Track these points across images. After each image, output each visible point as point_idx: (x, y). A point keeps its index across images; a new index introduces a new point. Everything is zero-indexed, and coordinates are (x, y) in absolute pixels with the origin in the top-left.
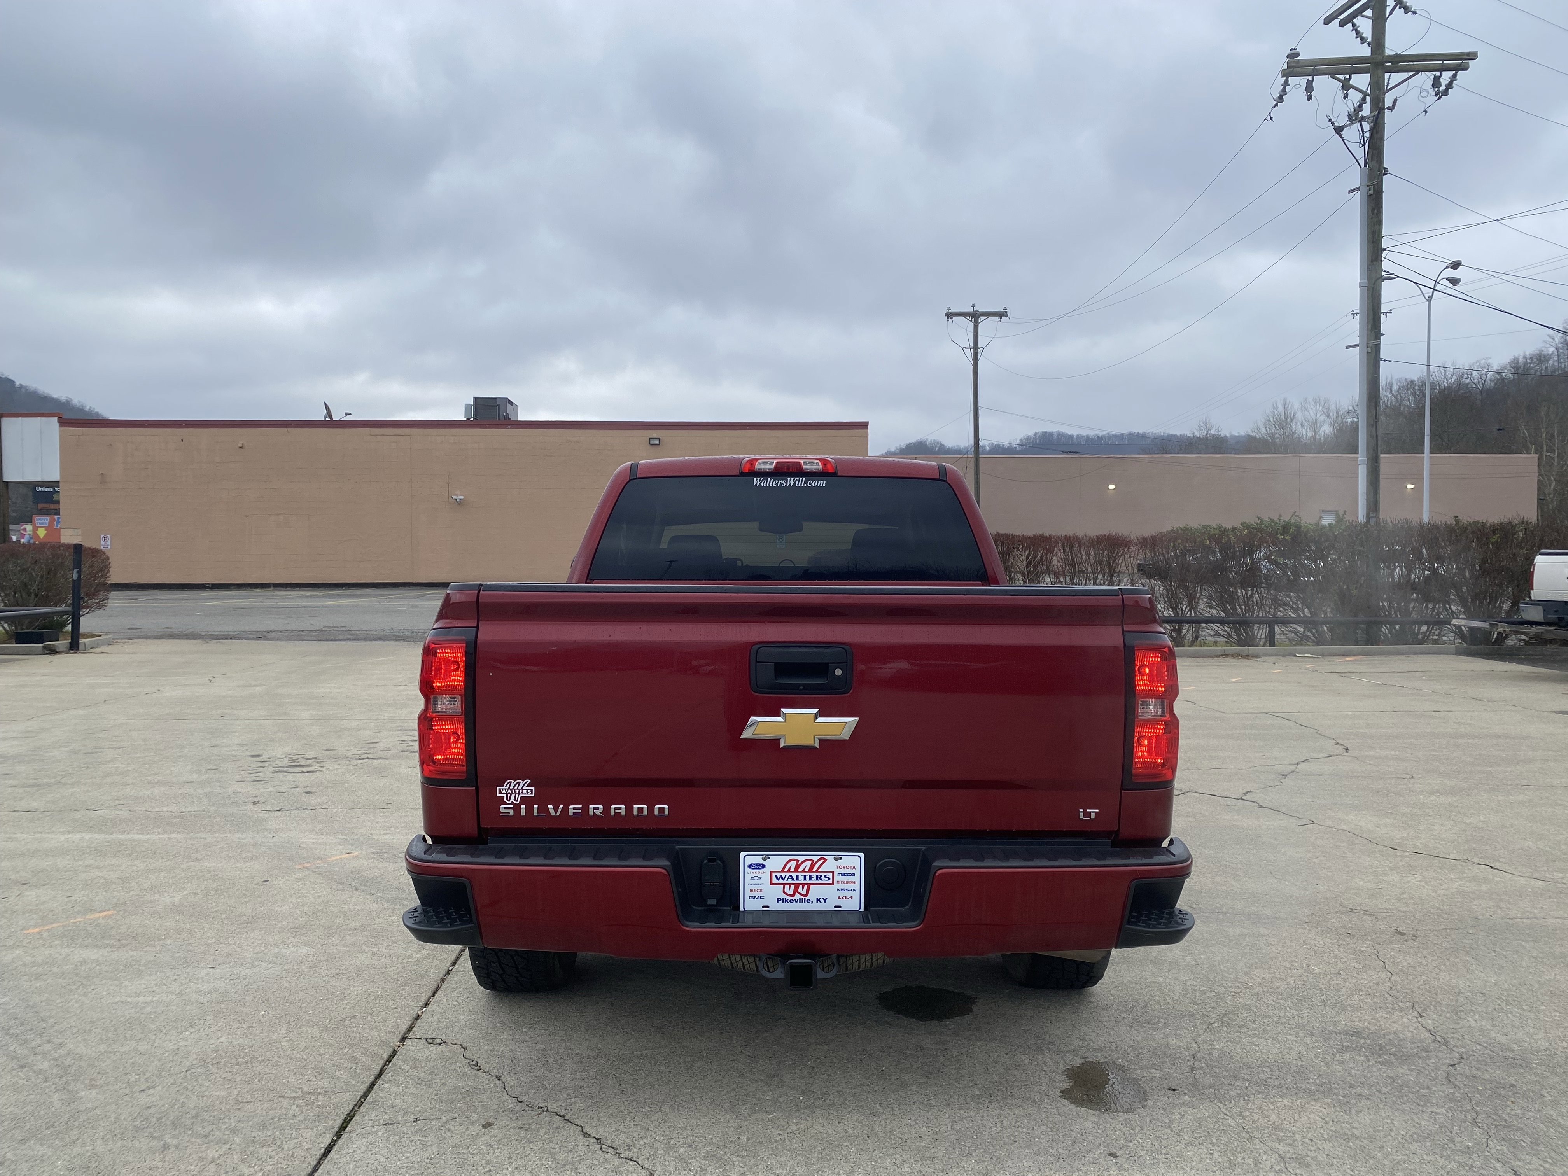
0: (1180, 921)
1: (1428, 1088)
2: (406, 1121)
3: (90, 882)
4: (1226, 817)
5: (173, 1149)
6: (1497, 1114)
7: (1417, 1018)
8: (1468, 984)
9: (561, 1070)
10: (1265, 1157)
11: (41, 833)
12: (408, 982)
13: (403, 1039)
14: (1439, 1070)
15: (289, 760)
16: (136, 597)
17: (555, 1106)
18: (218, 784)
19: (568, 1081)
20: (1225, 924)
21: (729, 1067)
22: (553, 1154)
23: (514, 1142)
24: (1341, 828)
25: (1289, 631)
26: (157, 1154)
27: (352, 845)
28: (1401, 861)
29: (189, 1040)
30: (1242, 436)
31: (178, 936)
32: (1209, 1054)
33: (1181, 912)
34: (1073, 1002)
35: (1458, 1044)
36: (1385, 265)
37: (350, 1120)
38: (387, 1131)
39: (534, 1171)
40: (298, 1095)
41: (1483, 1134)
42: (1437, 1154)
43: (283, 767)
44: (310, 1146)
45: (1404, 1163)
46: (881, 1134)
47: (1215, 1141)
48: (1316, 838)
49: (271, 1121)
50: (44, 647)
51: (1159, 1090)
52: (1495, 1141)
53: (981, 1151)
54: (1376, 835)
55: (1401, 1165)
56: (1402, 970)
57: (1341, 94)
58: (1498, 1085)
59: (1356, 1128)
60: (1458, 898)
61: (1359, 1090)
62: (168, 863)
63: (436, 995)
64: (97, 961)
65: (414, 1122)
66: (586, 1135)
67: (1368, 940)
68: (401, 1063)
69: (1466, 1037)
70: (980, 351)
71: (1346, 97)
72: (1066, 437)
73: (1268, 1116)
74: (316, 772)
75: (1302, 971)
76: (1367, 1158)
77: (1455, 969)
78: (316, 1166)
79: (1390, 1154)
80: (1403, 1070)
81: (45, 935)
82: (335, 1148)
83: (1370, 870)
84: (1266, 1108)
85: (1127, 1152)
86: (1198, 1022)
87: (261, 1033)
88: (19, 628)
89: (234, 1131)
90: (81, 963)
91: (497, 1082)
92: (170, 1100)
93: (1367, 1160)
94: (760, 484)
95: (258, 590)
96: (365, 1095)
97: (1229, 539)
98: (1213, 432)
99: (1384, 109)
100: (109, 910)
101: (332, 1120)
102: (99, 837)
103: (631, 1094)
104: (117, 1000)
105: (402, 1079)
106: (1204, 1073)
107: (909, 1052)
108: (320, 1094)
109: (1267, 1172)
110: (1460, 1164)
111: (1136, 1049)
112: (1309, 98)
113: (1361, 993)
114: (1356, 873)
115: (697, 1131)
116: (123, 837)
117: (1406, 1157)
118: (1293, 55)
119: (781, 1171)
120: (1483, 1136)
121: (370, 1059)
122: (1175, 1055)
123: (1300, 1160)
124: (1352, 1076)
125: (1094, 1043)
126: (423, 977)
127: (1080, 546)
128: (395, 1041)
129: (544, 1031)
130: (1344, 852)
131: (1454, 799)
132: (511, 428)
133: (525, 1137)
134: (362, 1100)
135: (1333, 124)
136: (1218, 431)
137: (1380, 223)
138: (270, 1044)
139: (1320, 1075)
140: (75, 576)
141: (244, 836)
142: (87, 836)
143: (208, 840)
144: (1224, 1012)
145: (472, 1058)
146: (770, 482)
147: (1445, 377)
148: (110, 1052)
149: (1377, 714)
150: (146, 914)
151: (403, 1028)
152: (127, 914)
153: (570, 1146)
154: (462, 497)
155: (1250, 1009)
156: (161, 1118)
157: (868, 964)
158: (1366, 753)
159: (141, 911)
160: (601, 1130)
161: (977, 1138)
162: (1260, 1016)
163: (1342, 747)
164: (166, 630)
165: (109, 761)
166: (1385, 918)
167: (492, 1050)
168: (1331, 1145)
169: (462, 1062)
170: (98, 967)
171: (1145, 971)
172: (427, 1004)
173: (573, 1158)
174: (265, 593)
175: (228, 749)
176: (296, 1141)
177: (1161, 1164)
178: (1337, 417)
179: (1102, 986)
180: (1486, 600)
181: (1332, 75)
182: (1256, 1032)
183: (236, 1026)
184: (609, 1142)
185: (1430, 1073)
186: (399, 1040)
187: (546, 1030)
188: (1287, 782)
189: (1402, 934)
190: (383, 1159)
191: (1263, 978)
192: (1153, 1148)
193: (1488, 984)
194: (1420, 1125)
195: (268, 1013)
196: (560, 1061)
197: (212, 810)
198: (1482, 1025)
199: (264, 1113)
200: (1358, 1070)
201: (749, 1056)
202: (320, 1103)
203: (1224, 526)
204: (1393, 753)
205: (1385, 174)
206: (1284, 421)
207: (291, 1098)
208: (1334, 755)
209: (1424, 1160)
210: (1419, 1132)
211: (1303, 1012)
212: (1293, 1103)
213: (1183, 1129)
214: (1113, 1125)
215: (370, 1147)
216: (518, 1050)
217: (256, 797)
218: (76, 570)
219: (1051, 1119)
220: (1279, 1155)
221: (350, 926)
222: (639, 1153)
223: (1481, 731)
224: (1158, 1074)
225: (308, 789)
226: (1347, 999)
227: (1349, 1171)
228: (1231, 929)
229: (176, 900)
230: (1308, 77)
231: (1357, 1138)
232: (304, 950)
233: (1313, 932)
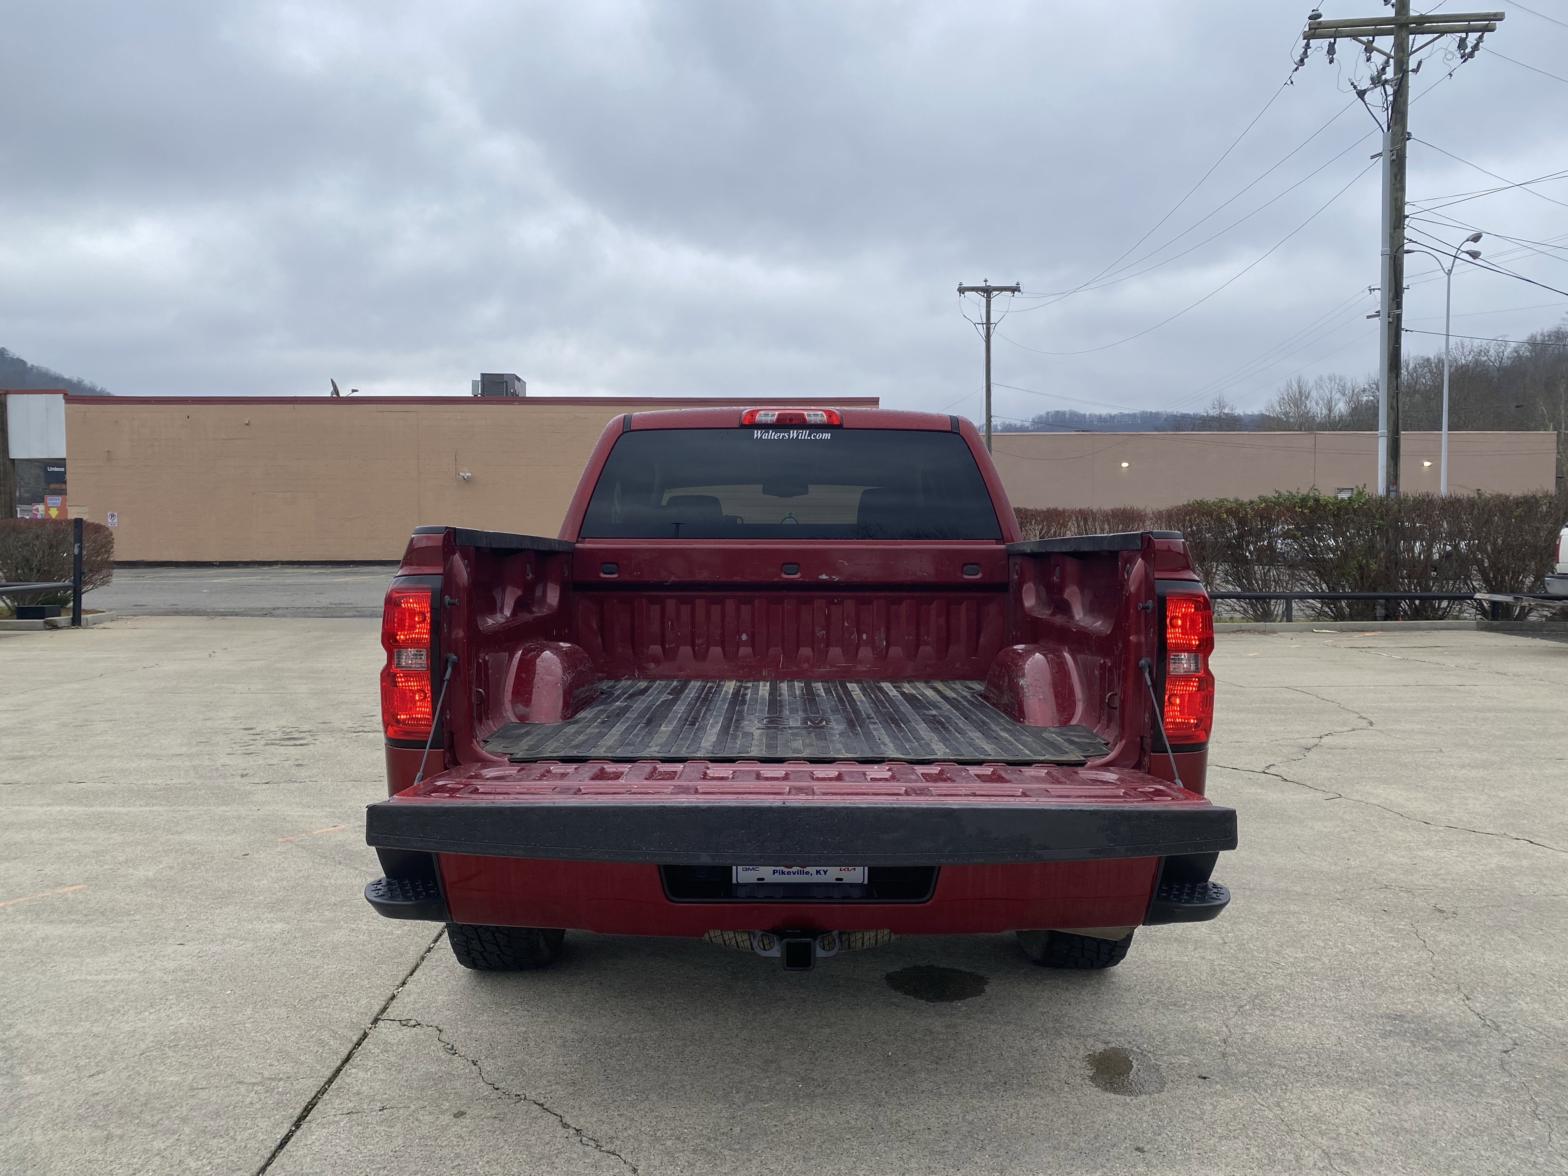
0: (1215, 896)
1: (1481, 1076)
2: (372, 1110)
3: (63, 855)
4: (1249, 791)
5: (117, 1139)
6: (1558, 1105)
7: (1463, 1000)
8: (1516, 964)
9: (542, 1054)
10: (1307, 1153)
11: (19, 805)
12: (386, 960)
13: (376, 1021)
14: (1492, 1057)
15: (283, 733)
16: (142, 575)
17: (533, 1093)
18: (207, 757)
19: (549, 1066)
20: (1253, 901)
21: (724, 1051)
22: (528, 1147)
23: (487, 1133)
24: (1371, 802)
25: (1307, 607)
26: (99, 1146)
27: (339, 818)
28: (1435, 835)
29: (148, 1021)
30: (1256, 416)
31: (149, 912)
32: (1241, 1039)
33: (1215, 886)
34: (1093, 982)
35: (1510, 1029)
36: (1408, 233)
37: (311, 1109)
38: (350, 1121)
39: (507, 1166)
40: (257, 1080)
41: (1545, 1127)
42: (1496, 1150)
43: (276, 740)
44: (265, 1137)
45: (1461, 1160)
46: (886, 1126)
47: (1251, 1134)
48: (1345, 813)
49: (226, 1109)
50: (46, 623)
51: (1188, 1078)
52: (1558, 1135)
53: (996, 1144)
54: (1406, 810)
55: (1457, 1162)
56: (1444, 949)
57: (1363, 57)
58: (1557, 1074)
59: (1406, 1121)
60: (1498, 874)
61: (1405, 1079)
62: (146, 836)
63: (414, 974)
64: (61, 936)
65: (380, 1110)
66: (566, 1126)
67: (1406, 918)
68: (371, 1047)
69: (1518, 1021)
70: (992, 326)
71: (1368, 59)
72: (1078, 416)
73: (1307, 1107)
74: (308, 744)
75: (1338, 950)
76: (1420, 1154)
77: (1500, 948)
78: (270, 1159)
79: (1443, 1150)
80: (1453, 1057)
81: (10, 910)
82: (293, 1139)
83: (1404, 845)
84: (1306, 1098)
85: (1156, 1147)
86: (1228, 1004)
87: (225, 1014)
88: (21, 603)
89: (184, 1120)
90: (43, 939)
91: (474, 1067)
92: (119, 1086)
93: (1419, 1156)
94: (761, 437)
95: (266, 568)
96: (330, 1081)
97: (1247, 512)
98: (1226, 411)
99: (1408, 72)
100: (80, 884)
101: (291, 1108)
102: (79, 810)
103: (617, 1081)
104: (76, 978)
105: (371, 1064)
106: (1237, 1059)
107: (917, 1036)
108: (281, 1079)
109: (1309, 1169)
110: (1524, 1162)
111: (1162, 1034)
112: (1331, 61)
113: (1401, 974)
114: (1389, 849)
115: (686, 1121)
116: (103, 809)
117: (1462, 1153)
118: (1315, 16)
119: (776, 1167)
120: (1545, 1130)
121: (339, 1042)
122: (1205, 1040)
123: (1346, 1156)
124: (1397, 1063)
125: (1116, 1026)
126: (401, 955)
127: (1094, 520)
128: (367, 1022)
129: (526, 1013)
130: (1374, 826)
131: (1486, 772)
132: (518, 404)
133: (499, 1128)
134: (327, 1086)
135: (1355, 87)
136: (1232, 410)
137: (1402, 189)
138: (233, 1025)
139: (1363, 1062)
140: (76, 551)
141: (228, 809)
142: (66, 809)
143: (191, 813)
144: (1255, 994)
145: (447, 1041)
146: (772, 435)
147: (1463, 353)
148: (62, 1034)
149: (1401, 688)
150: (118, 888)
151: (377, 1009)
152: (97, 888)
153: (547, 1138)
154: (469, 474)
155: (1284, 991)
156: (108, 1106)
157: (873, 941)
158: (1392, 727)
159: (113, 886)
160: (582, 1120)
161: (992, 1130)
162: (1294, 998)
163: (1365, 721)
164: (172, 607)
165: (98, 734)
166: (1422, 895)
167: (470, 1033)
168: (1379, 1139)
169: (436, 1046)
170: (60, 944)
171: (1170, 950)
172: (404, 983)
173: (549, 1151)
174: (273, 571)
175: (221, 722)
176: (251, 1131)
177: (1193, 1160)
178: (1353, 395)
179: (1124, 966)
180: (1509, 575)
181: (1354, 36)
182: (1291, 1015)
183: (199, 1006)
184: (590, 1133)
185: (1482, 1061)
186: (371, 1021)
187: (529, 1011)
188: (1310, 755)
189: (1442, 911)
190: (343, 1152)
191: (1296, 958)
192: (1184, 1142)
193: (1538, 964)
194: (1476, 1117)
195: (235, 992)
196: (542, 1045)
197: (198, 782)
198: (1535, 1008)
199: (219, 1101)
200: (1404, 1057)
201: (745, 1039)
202: (280, 1090)
203: (1241, 499)
204: (1419, 726)
205: (1409, 139)
206: (1299, 398)
207: (250, 1084)
208: (1358, 729)
209: (1483, 1156)
210: (1475, 1125)
211: (1341, 993)
212: (1334, 1092)
213: (1215, 1121)
214: (1140, 1117)
215: (330, 1138)
216: (497, 1032)
217: (245, 769)
218: (77, 545)
219: (1071, 1110)
220: (1323, 1150)
221: (329, 901)
222: (622, 1146)
223: (1510, 704)
224: (1187, 1061)
225: (299, 762)
226: (1387, 980)
227: (1400, 1168)
228: (1259, 906)
229: (150, 874)
230: (1330, 40)
231: (1407, 1131)
232: (279, 926)
233: (1347, 909)
